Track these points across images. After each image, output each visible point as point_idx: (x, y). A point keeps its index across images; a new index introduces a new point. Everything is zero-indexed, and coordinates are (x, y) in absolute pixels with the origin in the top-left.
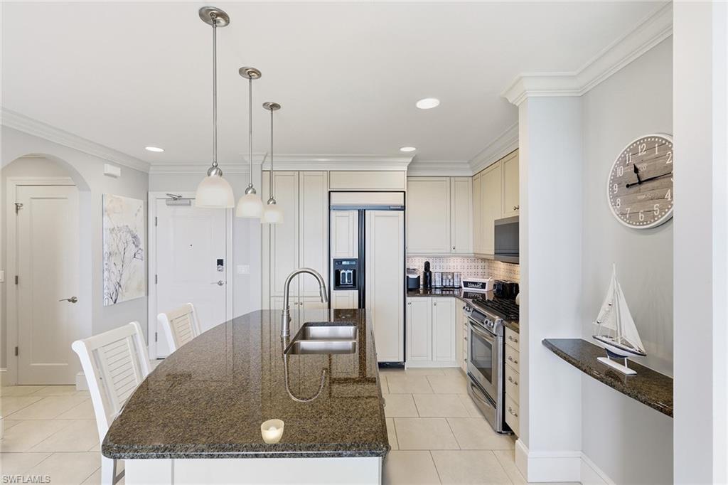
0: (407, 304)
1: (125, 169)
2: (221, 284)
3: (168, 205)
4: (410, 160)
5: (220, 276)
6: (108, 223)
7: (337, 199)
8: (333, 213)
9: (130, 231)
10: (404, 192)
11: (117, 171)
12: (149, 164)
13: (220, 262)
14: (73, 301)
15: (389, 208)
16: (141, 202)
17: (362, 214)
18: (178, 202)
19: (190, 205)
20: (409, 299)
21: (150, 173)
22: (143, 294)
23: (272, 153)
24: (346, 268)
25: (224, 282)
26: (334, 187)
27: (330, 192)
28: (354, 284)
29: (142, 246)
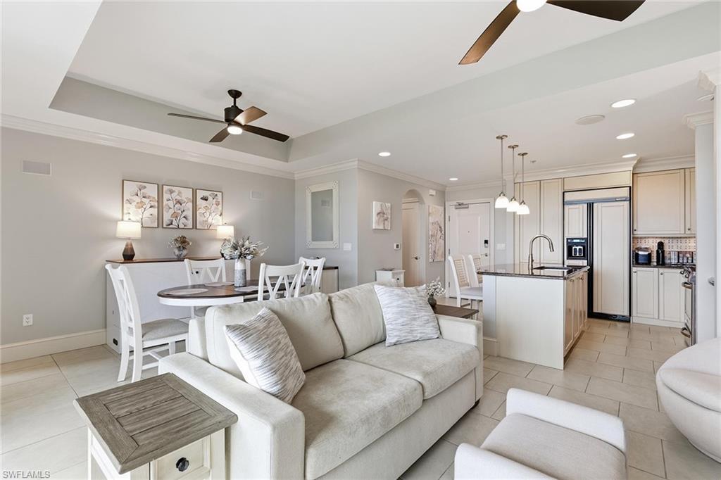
0: (632, 272)
1: (437, 191)
2: (486, 256)
3: (456, 208)
4: (635, 162)
5: (487, 251)
6: (431, 220)
7: (569, 197)
8: (566, 207)
9: (438, 224)
10: (630, 187)
11: (433, 192)
12: (446, 187)
13: (486, 242)
14: (416, 258)
15: (615, 200)
16: (443, 208)
17: (590, 206)
18: (462, 206)
19: (468, 208)
20: (634, 269)
21: (446, 191)
22: (443, 260)
23: (523, 171)
24: (577, 244)
25: (488, 254)
26: (567, 188)
27: (564, 193)
28: (584, 255)
29: (443, 232)
